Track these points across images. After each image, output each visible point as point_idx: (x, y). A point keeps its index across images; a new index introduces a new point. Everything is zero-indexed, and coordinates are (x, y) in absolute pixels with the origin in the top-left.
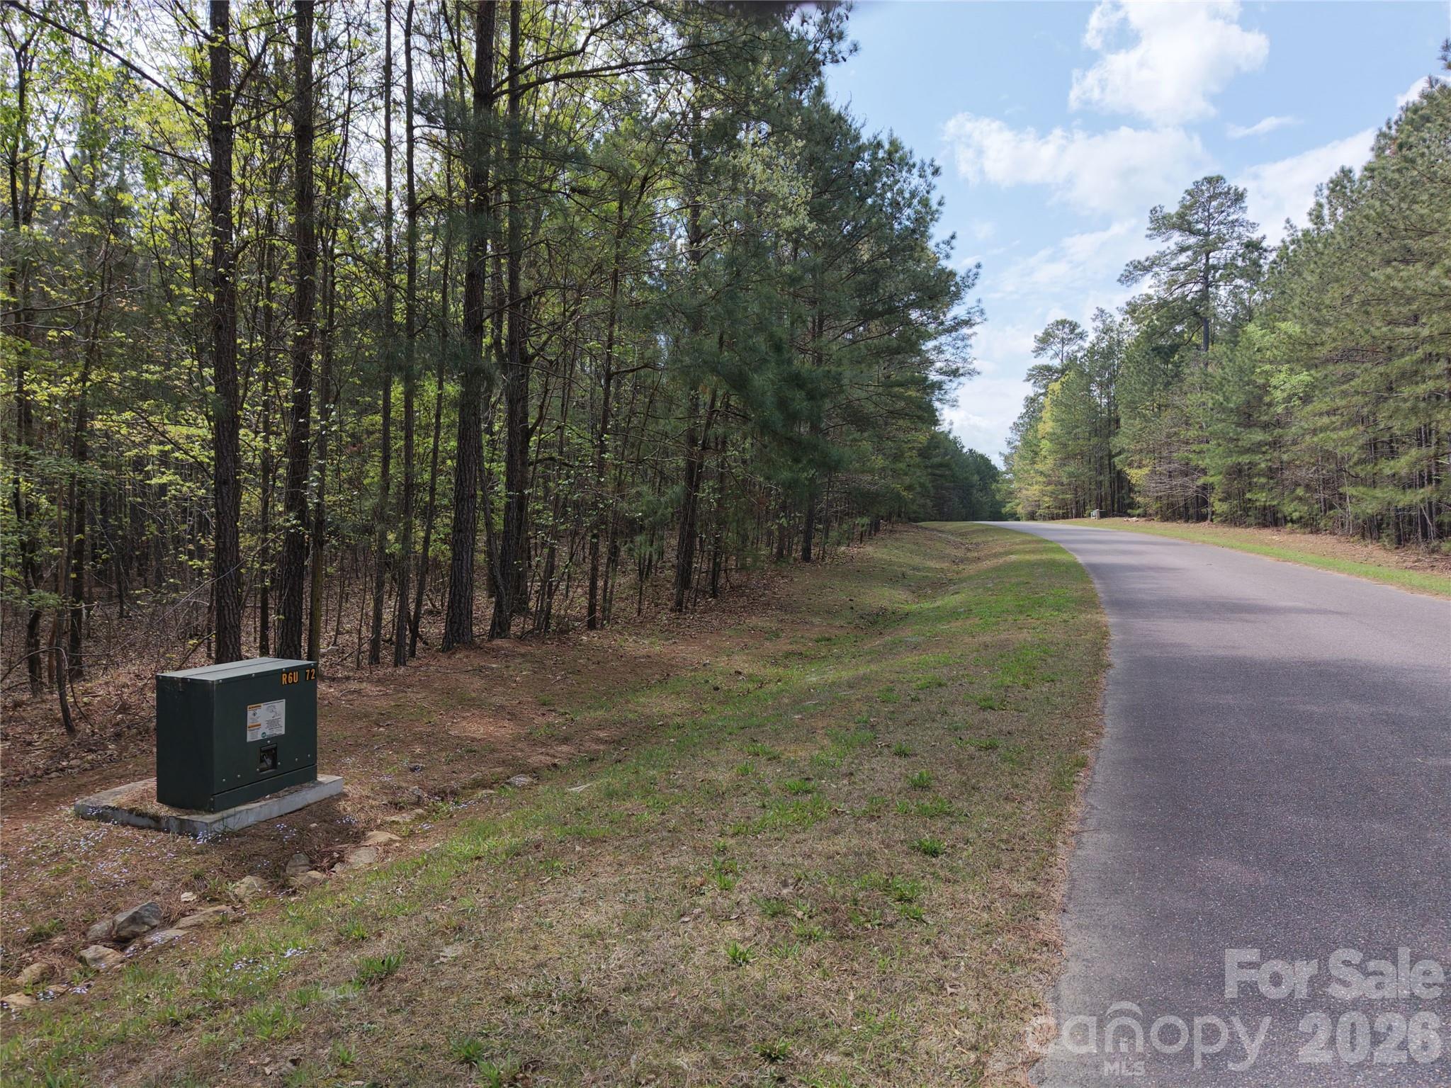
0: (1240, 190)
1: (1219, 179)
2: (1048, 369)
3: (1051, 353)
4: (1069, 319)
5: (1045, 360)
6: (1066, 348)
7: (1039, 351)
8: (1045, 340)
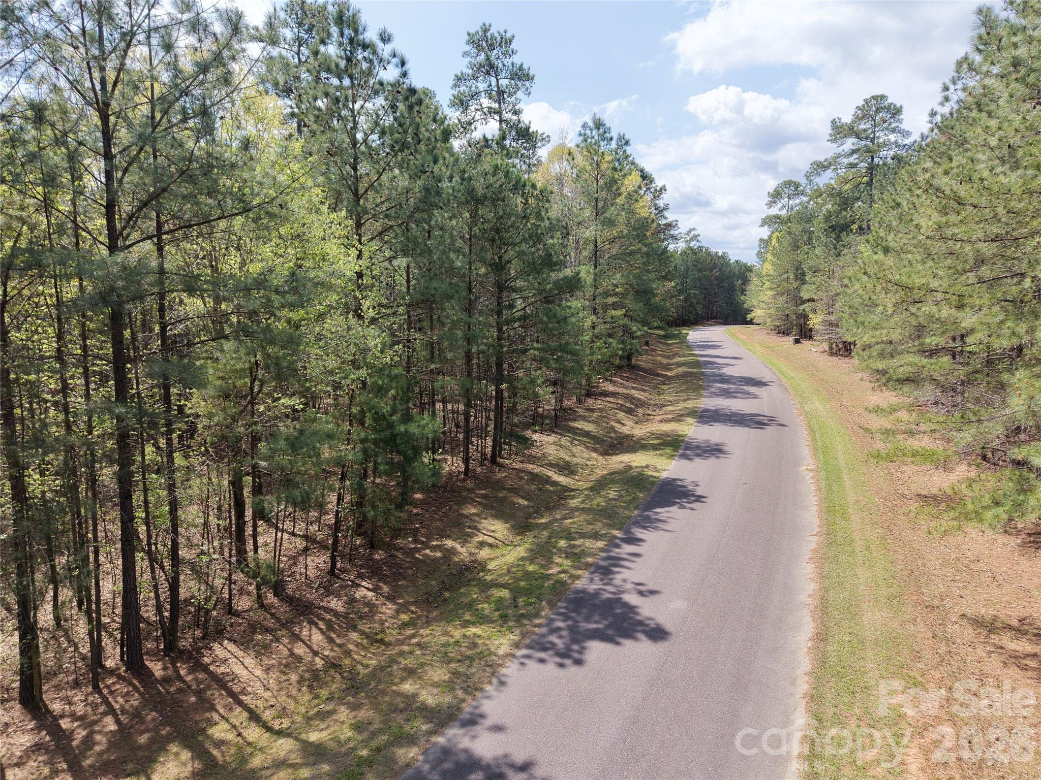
0: (898, 106)
1: (883, 97)
2: (777, 217)
3: (780, 205)
4: (794, 179)
5: (774, 211)
6: (791, 202)
7: (770, 204)
8: (776, 195)
